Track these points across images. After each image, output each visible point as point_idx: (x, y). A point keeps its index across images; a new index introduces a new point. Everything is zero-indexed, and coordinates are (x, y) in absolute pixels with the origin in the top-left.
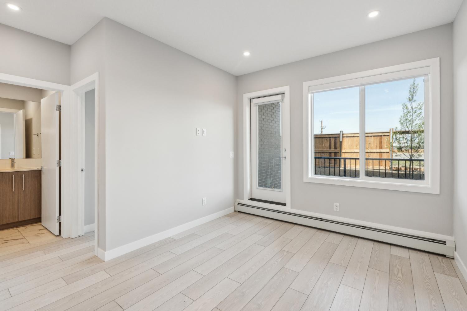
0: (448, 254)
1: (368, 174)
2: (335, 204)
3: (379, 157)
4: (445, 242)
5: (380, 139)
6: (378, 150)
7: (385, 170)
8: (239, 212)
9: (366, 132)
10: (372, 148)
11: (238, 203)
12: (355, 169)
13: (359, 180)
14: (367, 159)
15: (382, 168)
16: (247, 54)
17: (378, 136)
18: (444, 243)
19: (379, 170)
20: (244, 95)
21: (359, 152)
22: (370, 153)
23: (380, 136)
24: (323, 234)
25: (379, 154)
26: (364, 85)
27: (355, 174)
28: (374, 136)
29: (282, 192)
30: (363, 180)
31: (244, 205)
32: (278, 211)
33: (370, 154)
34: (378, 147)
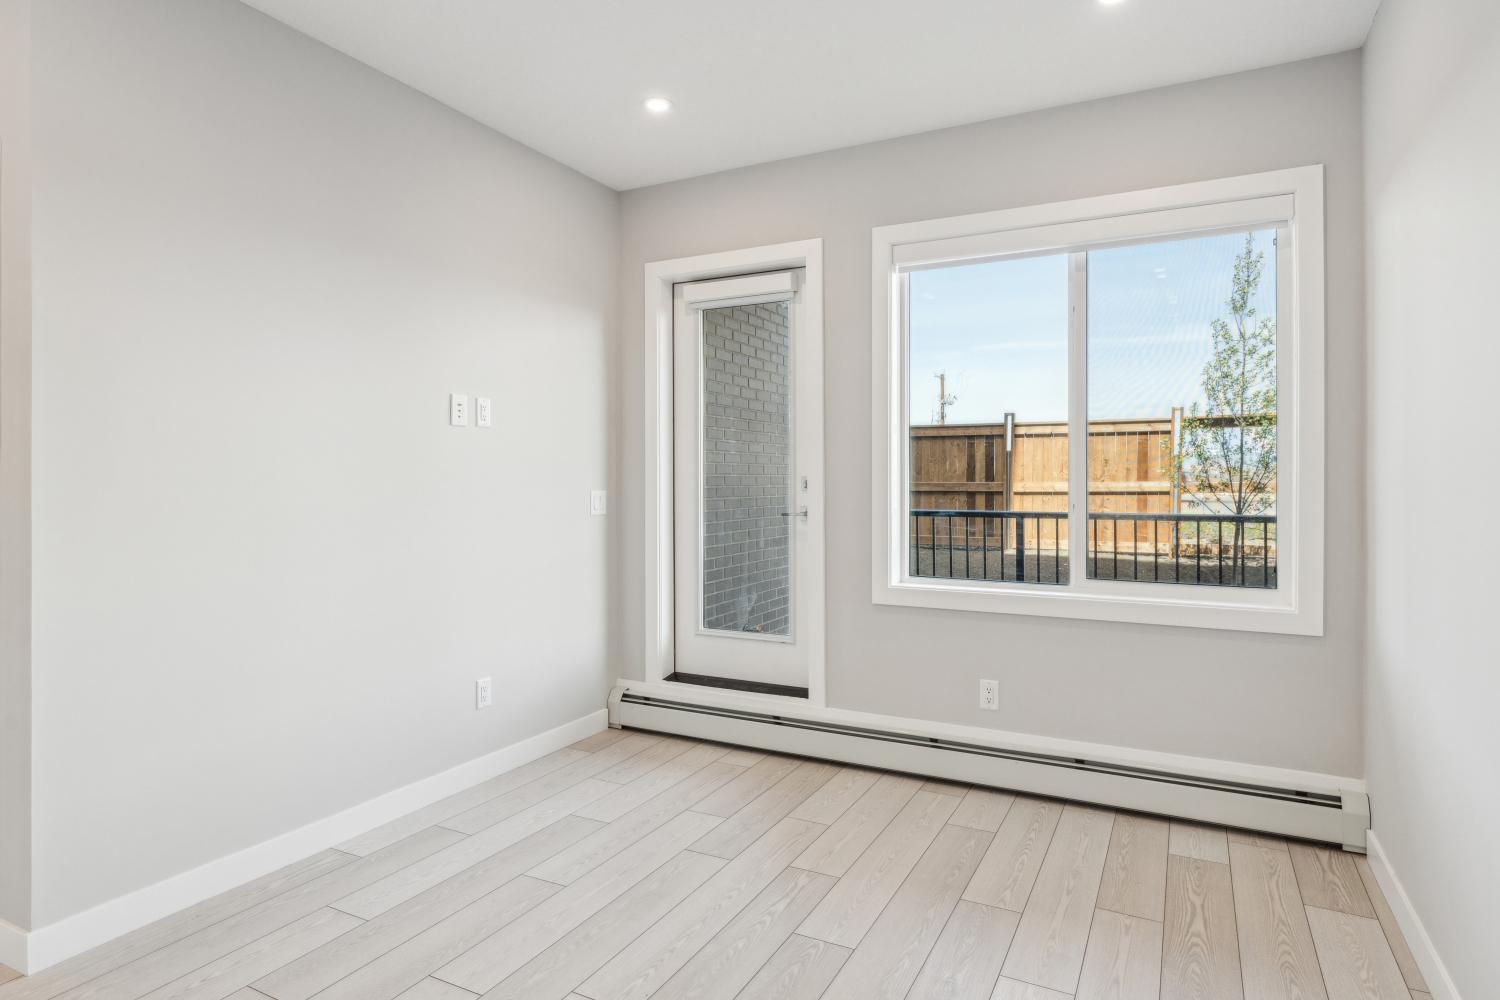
0: (1349, 841)
1: (1098, 569)
2: (984, 683)
3: (1139, 508)
4: (1338, 799)
5: (1140, 444)
6: (1134, 485)
7: (1157, 555)
8: (625, 728)
9: (1090, 419)
10: (1113, 478)
11: (625, 695)
12: (1054, 554)
13: (1069, 592)
14: (1095, 517)
15: (1146, 547)
16: (657, 106)
17: (1134, 433)
18: (1334, 802)
19: (1135, 554)
20: (648, 266)
21: (1066, 490)
22: (1107, 493)
23: (1141, 433)
24: (940, 797)
25: (1135, 497)
26: (1085, 248)
27: (1055, 572)
28: (1120, 434)
29: (793, 644)
30: (1082, 594)
31: (647, 701)
32: (777, 720)
33: (1106, 497)
34: (1134, 474)
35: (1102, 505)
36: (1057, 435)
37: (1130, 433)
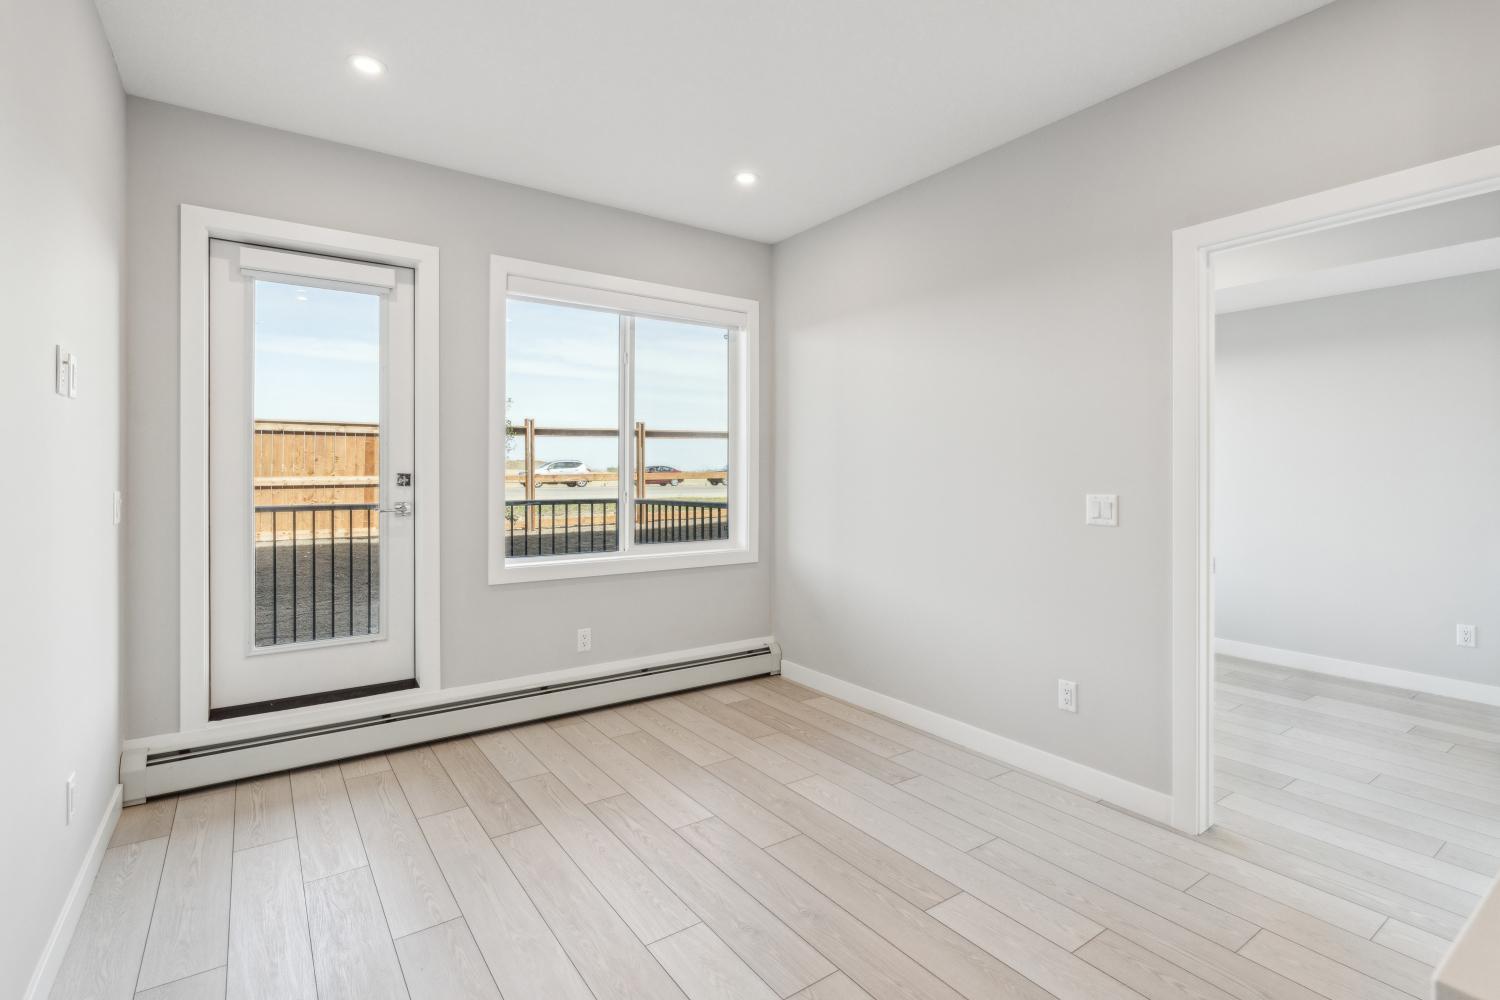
0: (772, 669)
2: (581, 632)
3: (366, 498)
4: (768, 649)
5: (367, 444)
6: (363, 479)
7: (369, 538)
8: (151, 800)
10: (342, 473)
11: (150, 758)
13: (620, 555)
17: (362, 435)
22: (337, 486)
23: (368, 435)
25: (362, 489)
26: (632, 314)
28: (349, 434)
29: (385, 640)
30: (631, 554)
31: (185, 754)
33: (336, 489)
34: (362, 469)
35: (333, 497)
36: (287, 433)
37: (358, 435)
